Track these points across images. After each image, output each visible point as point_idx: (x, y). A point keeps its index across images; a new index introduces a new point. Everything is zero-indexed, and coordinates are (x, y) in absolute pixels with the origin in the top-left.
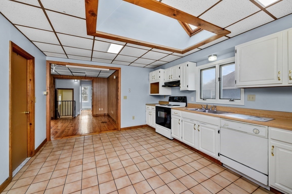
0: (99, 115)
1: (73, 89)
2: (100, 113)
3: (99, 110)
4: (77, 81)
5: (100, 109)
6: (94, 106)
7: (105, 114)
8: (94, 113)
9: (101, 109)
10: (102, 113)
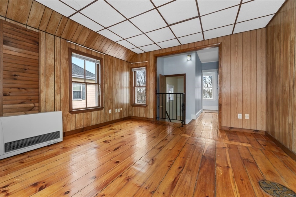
0: (239, 132)
1: (184, 75)
2: (240, 127)
3: (237, 116)
4: (191, 60)
5: (240, 116)
6: (223, 107)
7: (256, 131)
8: (224, 124)
9: (243, 116)
10: (247, 126)
